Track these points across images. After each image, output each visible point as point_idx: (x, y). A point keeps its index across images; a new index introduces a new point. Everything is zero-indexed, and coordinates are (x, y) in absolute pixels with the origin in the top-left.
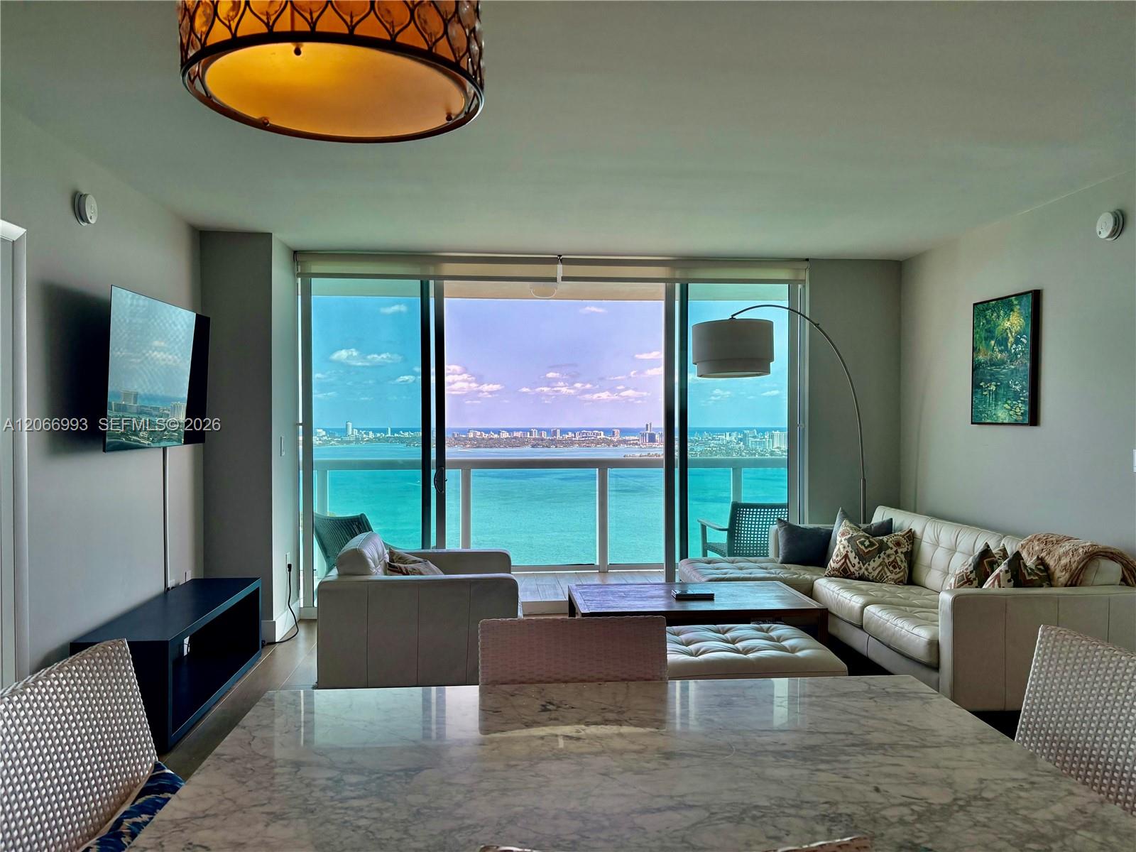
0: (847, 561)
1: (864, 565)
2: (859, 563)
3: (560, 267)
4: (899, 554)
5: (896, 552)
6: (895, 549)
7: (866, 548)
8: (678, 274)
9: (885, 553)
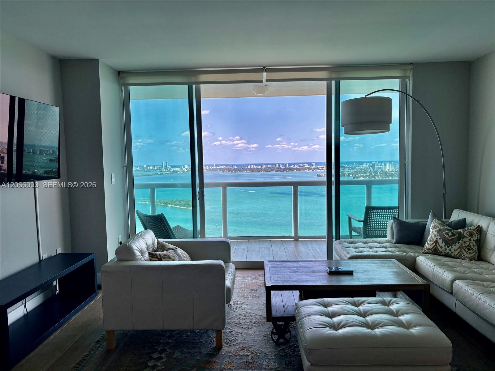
0: (437, 244)
1: (448, 247)
2: (445, 246)
3: (265, 74)
4: (472, 241)
5: (470, 240)
6: (469, 238)
7: (450, 237)
8: (334, 76)
9: (462, 241)
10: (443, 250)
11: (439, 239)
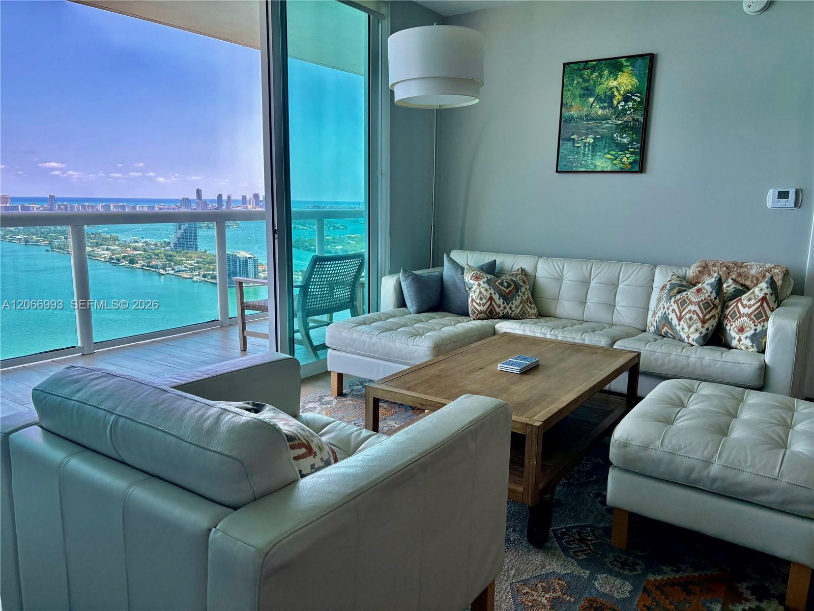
0: (493, 302)
1: (508, 304)
2: (503, 303)
6: (525, 287)
7: (506, 288)
10: (501, 310)
11: (493, 294)
